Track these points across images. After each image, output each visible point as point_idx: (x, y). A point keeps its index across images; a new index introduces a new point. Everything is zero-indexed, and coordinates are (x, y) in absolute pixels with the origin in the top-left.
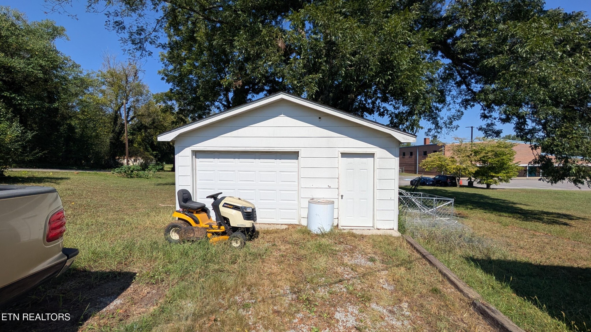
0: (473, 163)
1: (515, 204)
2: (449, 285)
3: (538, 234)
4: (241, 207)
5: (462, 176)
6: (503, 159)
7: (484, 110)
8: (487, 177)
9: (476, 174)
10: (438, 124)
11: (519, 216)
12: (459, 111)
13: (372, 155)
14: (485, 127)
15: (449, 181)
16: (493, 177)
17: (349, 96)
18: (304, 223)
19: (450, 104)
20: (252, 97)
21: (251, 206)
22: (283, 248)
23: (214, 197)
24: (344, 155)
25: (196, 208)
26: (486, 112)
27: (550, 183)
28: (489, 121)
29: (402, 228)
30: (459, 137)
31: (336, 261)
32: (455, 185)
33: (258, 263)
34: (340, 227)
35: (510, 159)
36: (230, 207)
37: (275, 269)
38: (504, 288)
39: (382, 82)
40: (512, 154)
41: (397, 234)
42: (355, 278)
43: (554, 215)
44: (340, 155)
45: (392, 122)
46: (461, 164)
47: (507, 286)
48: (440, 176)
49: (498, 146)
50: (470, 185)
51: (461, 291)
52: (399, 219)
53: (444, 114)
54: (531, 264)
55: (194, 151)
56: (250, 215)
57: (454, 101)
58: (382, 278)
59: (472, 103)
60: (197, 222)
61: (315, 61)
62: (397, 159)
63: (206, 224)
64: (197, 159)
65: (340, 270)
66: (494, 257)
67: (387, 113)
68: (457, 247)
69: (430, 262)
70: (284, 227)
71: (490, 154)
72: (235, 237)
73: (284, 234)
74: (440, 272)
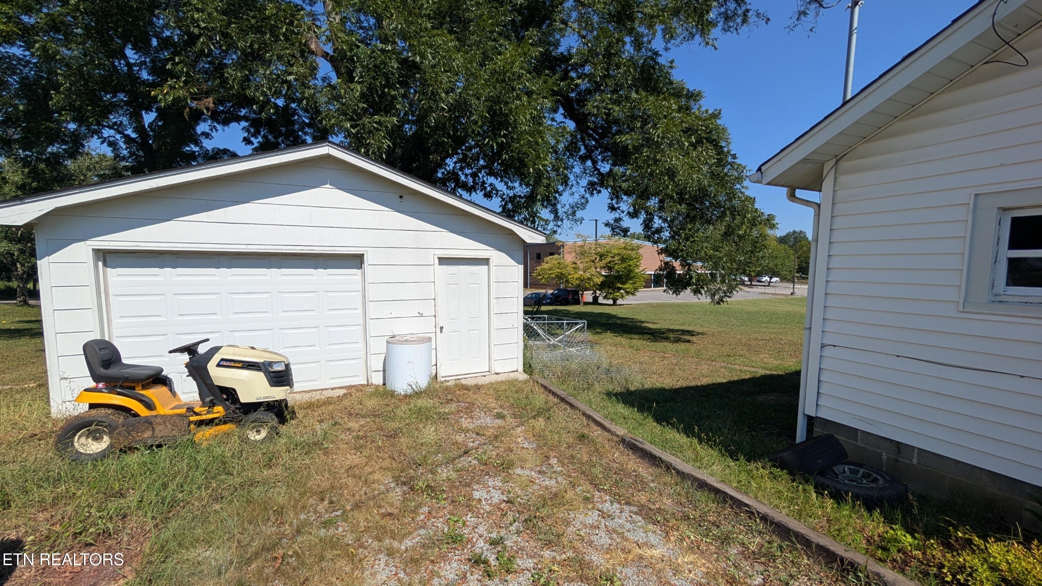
0: (598, 270)
1: (643, 322)
2: (596, 428)
3: (667, 355)
4: (263, 363)
5: (586, 289)
6: (630, 266)
7: (612, 199)
8: (613, 290)
9: (602, 286)
10: (557, 213)
11: (649, 336)
12: (583, 197)
13: (485, 261)
14: (612, 222)
15: (570, 297)
16: (620, 289)
17: (431, 157)
18: (377, 379)
19: (572, 186)
20: (211, 130)
21: (283, 359)
22: (353, 425)
23: (190, 349)
24: (443, 261)
25: (144, 377)
26: (614, 202)
27: (675, 295)
28: (616, 215)
29: (528, 368)
30: (582, 234)
31: (450, 428)
32: (577, 302)
33: (318, 457)
34: (440, 379)
35: (637, 265)
36: (237, 365)
37: (353, 459)
38: (645, 418)
39: (492, 147)
40: (638, 258)
41: (524, 377)
42: (484, 444)
43: (680, 333)
44: (437, 261)
45: (504, 207)
46: (584, 272)
47: (648, 416)
48: (559, 290)
49: (625, 248)
50: (595, 301)
51: (608, 431)
52: (524, 355)
53: (566, 199)
54: (665, 389)
55: (98, 250)
56: (281, 378)
57: (577, 182)
58: (520, 437)
59: (598, 188)
60: (149, 406)
61: (383, 92)
62: (521, 267)
63: (172, 409)
64: (109, 269)
65: (460, 438)
66: (632, 388)
67: (497, 194)
68: (596, 383)
69: (572, 406)
70: (342, 392)
71: (617, 258)
72: (255, 421)
73: (346, 403)
74: (584, 414)
